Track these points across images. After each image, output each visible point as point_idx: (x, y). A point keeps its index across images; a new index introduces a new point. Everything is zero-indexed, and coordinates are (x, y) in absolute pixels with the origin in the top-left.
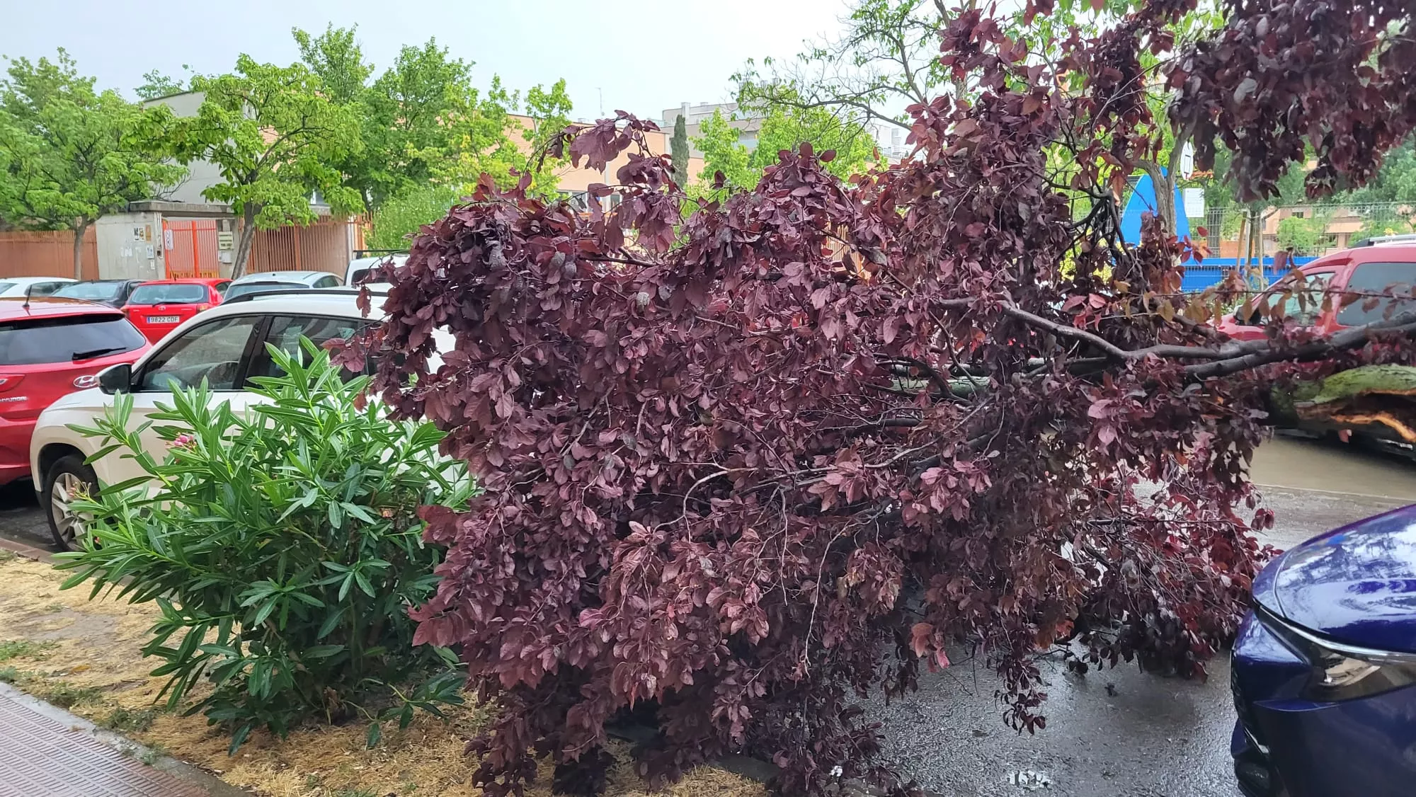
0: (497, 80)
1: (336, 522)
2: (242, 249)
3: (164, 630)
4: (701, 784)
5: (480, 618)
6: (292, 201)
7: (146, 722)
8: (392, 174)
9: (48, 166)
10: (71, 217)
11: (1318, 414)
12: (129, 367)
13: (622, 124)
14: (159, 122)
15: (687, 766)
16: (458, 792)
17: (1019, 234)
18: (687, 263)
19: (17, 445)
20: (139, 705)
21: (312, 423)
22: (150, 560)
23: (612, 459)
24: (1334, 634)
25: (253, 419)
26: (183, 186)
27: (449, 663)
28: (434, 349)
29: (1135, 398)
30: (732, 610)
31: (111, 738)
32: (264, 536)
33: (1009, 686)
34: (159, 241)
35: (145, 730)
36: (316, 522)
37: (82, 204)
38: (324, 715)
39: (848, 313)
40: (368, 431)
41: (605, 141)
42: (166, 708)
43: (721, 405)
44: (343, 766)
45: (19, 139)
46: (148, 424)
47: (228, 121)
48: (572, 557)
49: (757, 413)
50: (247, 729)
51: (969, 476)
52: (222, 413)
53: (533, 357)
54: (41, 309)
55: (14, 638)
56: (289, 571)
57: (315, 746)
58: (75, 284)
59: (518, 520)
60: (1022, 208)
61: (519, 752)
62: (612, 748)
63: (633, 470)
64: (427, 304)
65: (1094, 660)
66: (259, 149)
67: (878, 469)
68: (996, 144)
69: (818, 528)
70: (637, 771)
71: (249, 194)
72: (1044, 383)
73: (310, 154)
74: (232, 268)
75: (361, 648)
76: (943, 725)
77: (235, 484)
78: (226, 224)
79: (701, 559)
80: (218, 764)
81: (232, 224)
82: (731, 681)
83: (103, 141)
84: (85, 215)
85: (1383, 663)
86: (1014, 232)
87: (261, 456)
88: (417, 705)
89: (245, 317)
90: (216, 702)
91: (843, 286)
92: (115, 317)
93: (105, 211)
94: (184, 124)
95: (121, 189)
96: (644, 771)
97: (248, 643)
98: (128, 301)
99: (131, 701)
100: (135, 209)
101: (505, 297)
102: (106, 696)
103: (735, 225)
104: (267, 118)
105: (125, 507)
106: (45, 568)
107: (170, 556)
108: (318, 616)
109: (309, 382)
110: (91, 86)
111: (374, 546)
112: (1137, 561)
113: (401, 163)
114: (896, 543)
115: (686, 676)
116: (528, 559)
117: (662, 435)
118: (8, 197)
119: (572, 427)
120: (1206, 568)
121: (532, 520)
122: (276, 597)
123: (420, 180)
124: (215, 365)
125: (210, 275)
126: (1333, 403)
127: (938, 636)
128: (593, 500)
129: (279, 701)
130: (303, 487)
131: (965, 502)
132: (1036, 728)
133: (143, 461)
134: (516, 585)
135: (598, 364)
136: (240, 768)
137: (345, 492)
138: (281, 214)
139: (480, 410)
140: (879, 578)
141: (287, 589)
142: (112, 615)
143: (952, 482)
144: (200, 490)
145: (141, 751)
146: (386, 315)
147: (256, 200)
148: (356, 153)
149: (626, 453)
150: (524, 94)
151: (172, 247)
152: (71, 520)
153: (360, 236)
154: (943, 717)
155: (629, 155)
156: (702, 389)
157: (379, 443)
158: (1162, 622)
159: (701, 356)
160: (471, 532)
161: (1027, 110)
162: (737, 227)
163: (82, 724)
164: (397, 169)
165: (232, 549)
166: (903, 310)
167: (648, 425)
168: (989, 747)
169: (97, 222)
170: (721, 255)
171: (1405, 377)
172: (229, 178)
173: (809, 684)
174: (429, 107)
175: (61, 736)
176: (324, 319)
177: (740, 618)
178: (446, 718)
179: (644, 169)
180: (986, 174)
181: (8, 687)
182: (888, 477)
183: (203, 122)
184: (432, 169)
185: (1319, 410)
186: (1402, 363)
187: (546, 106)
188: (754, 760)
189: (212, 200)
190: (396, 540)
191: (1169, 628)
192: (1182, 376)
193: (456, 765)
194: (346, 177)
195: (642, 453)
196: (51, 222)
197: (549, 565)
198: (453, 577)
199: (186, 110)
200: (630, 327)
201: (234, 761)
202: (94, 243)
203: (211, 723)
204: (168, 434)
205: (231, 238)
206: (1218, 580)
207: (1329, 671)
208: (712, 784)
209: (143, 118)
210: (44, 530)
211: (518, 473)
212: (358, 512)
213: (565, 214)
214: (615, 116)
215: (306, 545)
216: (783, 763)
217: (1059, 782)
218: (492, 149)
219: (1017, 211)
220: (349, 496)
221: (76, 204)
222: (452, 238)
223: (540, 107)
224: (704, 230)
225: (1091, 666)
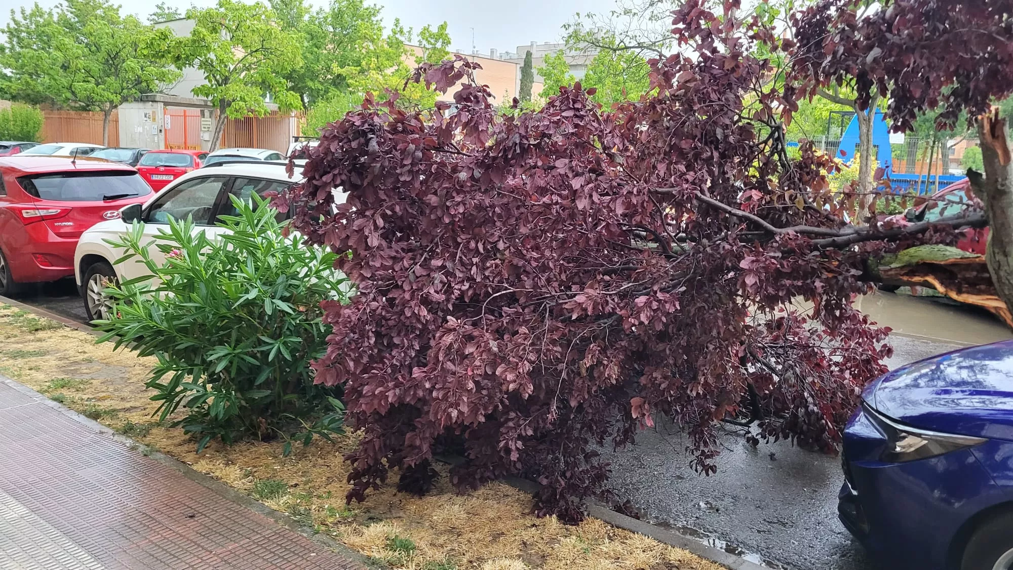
0: (397, 20)
1: (269, 311)
2: (217, 131)
3: (160, 372)
4: (492, 492)
5: (353, 369)
6: (253, 99)
7: (145, 431)
8: (322, 84)
9: (88, 66)
10: (102, 103)
11: (892, 275)
12: (141, 206)
13: (458, 65)
14: (164, 39)
15: (484, 481)
16: (338, 486)
17: (717, 148)
18: (491, 155)
19: (66, 253)
20: (141, 422)
21: (256, 247)
22: (152, 328)
23: (439, 277)
24: (904, 421)
25: (219, 242)
26: (180, 84)
27: (338, 410)
28: (333, 202)
29: (774, 257)
30: (510, 377)
31: (123, 438)
32: (223, 317)
33: (695, 444)
34: (160, 122)
35: (145, 436)
36: (256, 310)
37: (110, 94)
38: (256, 435)
39: (594, 194)
40: (292, 255)
41: (447, 75)
42: (158, 425)
43: (511, 248)
44: (267, 466)
45: (69, 46)
46: (153, 242)
47: (211, 41)
48: (411, 336)
49: (535, 255)
50: (208, 439)
51: (666, 302)
52: (200, 238)
53: (393, 210)
54: (83, 165)
55: (63, 377)
56: (238, 341)
57: (251, 453)
58: (104, 149)
59: (379, 311)
60: (719, 131)
61: (377, 461)
62: (438, 467)
63: (453, 285)
64: (329, 173)
65: (764, 437)
66: (231, 61)
67: (610, 295)
68: (705, 88)
69: (570, 330)
70: (451, 481)
71: (223, 94)
72: (721, 247)
73: (265, 67)
74: (209, 144)
75: (282, 394)
76: (657, 471)
77: (207, 283)
78: (207, 113)
79: (490, 342)
80: (189, 458)
81: (211, 113)
82: (511, 424)
83: (126, 50)
84: (111, 102)
85: (931, 439)
86: (713, 147)
87: (224, 267)
88: (315, 432)
89: (217, 177)
90: (189, 421)
91: (593, 176)
92: (132, 173)
93: (125, 99)
94: (181, 42)
95: (136, 85)
96: (455, 481)
97: (211, 385)
98: (139, 164)
99: (136, 418)
100: (145, 99)
101: (377, 171)
102: (121, 415)
103: (522, 132)
104: (236, 40)
105: (138, 294)
106: (82, 334)
107: (164, 326)
108: (255, 371)
109: (256, 222)
110: (118, 10)
111: (292, 329)
112: (795, 373)
113: (329, 76)
114: (623, 344)
115: (480, 417)
116: (384, 336)
117: (472, 265)
118: (60, 87)
119: (416, 256)
120: (846, 382)
121: (388, 312)
122: (229, 357)
123: (341, 89)
124: (196, 208)
125: (195, 148)
126: (902, 268)
127: (646, 406)
128: (426, 301)
129: (228, 423)
130: (250, 288)
131: (664, 319)
132: (710, 472)
133: (150, 265)
134: (376, 351)
135: (433, 217)
136: (203, 462)
137: (275, 293)
138: (245, 108)
139: (359, 241)
140: (605, 362)
141: (237, 351)
142: (125, 367)
143: (655, 305)
144: (185, 286)
145: (142, 448)
146: (304, 178)
147: (228, 98)
148: (297, 68)
149: (448, 274)
150: (417, 30)
151: (169, 127)
152: (99, 305)
153: (298, 127)
154: (657, 466)
155: (462, 84)
156: (500, 237)
157: (299, 263)
158: (808, 414)
159: (499, 216)
160: (349, 317)
161: (728, 66)
162: (524, 134)
163: (105, 429)
164: (326, 80)
165: (203, 325)
166: (630, 193)
167: (464, 258)
168: (684, 486)
169: (119, 107)
170: (512, 151)
171: (944, 253)
172: (210, 81)
173: (564, 434)
174: (350, 38)
175: (92, 436)
176: (270, 182)
177: (515, 381)
178: (334, 443)
179: (471, 94)
180: (695, 108)
181: (60, 405)
182: (616, 300)
183: (194, 41)
184: (350, 81)
185: (893, 272)
186: (947, 244)
187: (433, 41)
188: (527, 481)
189: (198, 96)
190: (307, 326)
191: (813, 418)
192: (810, 246)
193: (338, 470)
194: (290, 84)
195: (459, 274)
196: (88, 106)
197: (396, 341)
198: (337, 343)
199: (182, 32)
200: (454, 194)
201: (200, 458)
202: (117, 121)
203: (185, 433)
204: (165, 249)
205: (210, 123)
206: (853, 390)
207: (898, 443)
208: (499, 493)
209: (153, 36)
210: (82, 312)
211: (380, 282)
212: (284, 306)
213: (419, 120)
214: (454, 58)
215: (250, 326)
216: (545, 482)
217: (727, 510)
218: (393, 69)
219: (715, 134)
220: (278, 295)
221: (106, 93)
222: (346, 132)
223: (429, 41)
224: (503, 134)
225: (761, 441)
